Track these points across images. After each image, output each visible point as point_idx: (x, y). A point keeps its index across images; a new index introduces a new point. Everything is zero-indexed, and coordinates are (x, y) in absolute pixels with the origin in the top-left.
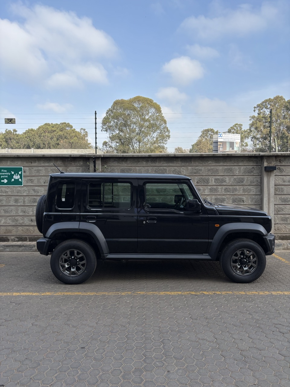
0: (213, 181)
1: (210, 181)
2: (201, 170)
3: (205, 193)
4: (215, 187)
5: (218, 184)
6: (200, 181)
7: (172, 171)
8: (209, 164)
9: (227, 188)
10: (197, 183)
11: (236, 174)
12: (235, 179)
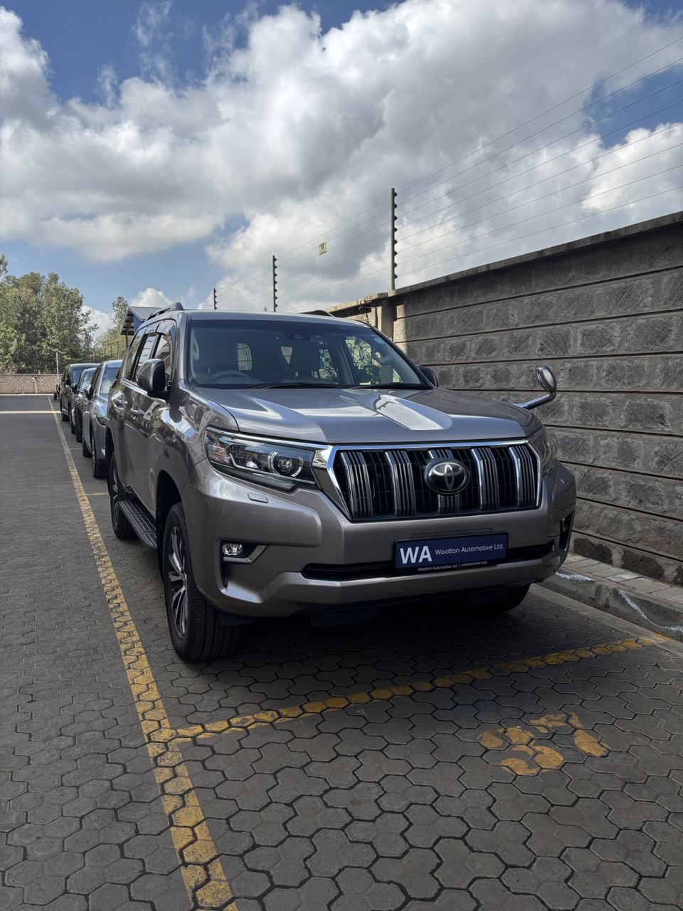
0: (579, 341)
1: (572, 343)
5: (592, 352)
8: (570, 281)
9: (614, 368)
11: (646, 306)
12: (639, 328)
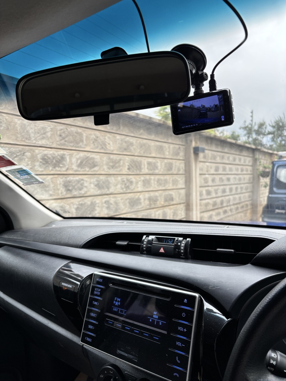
2: (132, 144)
3: (138, 188)
4: (148, 177)
6: (132, 167)
7: (92, 140)
10: (129, 169)
